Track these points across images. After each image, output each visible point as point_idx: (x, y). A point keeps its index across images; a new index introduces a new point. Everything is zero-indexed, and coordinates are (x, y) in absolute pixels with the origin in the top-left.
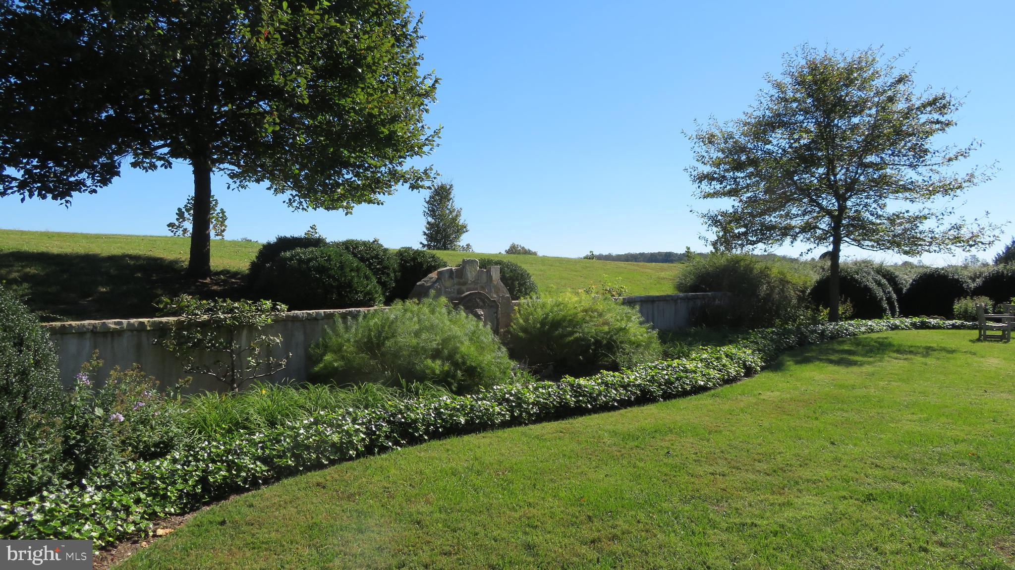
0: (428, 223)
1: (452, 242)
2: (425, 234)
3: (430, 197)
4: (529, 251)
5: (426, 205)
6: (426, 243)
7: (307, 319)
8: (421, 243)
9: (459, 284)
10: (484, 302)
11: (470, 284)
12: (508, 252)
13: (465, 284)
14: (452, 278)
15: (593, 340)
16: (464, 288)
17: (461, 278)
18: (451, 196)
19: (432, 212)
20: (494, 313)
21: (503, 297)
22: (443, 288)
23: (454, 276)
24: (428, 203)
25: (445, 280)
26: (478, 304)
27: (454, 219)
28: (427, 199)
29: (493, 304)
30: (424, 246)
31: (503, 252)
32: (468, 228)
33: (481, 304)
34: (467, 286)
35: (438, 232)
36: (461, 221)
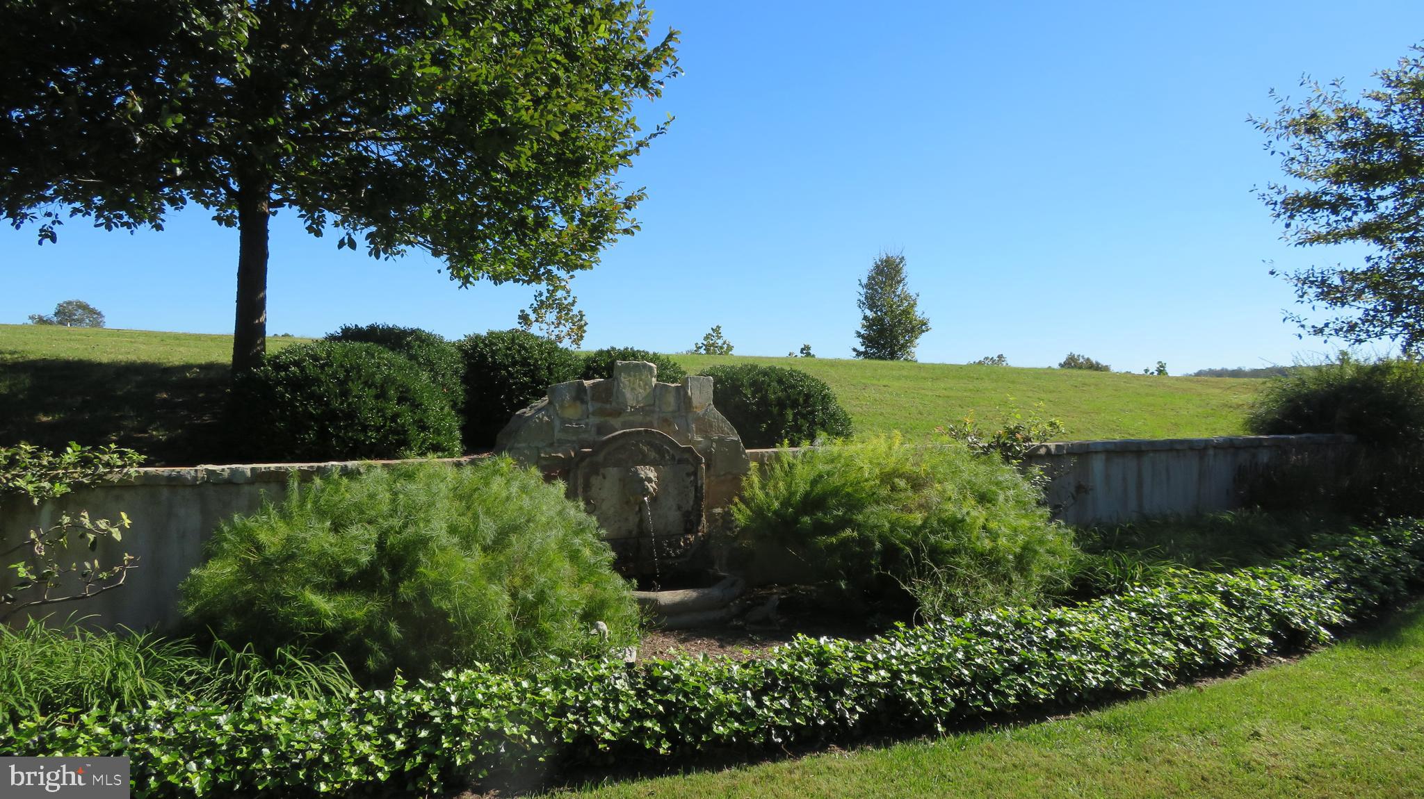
0: (865, 318)
1: (904, 347)
2: (859, 335)
3: (869, 278)
4: (1098, 364)
5: (863, 291)
6: (862, 349)
7: (206, 483)
8: (855, 350)
9: (602, 412)
10: (660, 451)
11: (632, 413)
12: (1061, 365)
13: (618, 413)
14: (583, 402)
15: (878, 545)
16: (615, 422)
17: (607, 400)
18: (903, 276)
19: (871, 301)
20: (688, 475)
21: (721, 441)
22: (557, 423)
23: (588, 397)
24: (867, 286)
25: (562, 407)
26: (644, 455)
27: (906, 312)
28: (865, 281)
29: (686, 456)
30: (859, 353)
31: (1056, 366)
32: (930, 325)
33: (653, 455)
34: (621, 419)
35: (881, 332)
36: (919, 312)
